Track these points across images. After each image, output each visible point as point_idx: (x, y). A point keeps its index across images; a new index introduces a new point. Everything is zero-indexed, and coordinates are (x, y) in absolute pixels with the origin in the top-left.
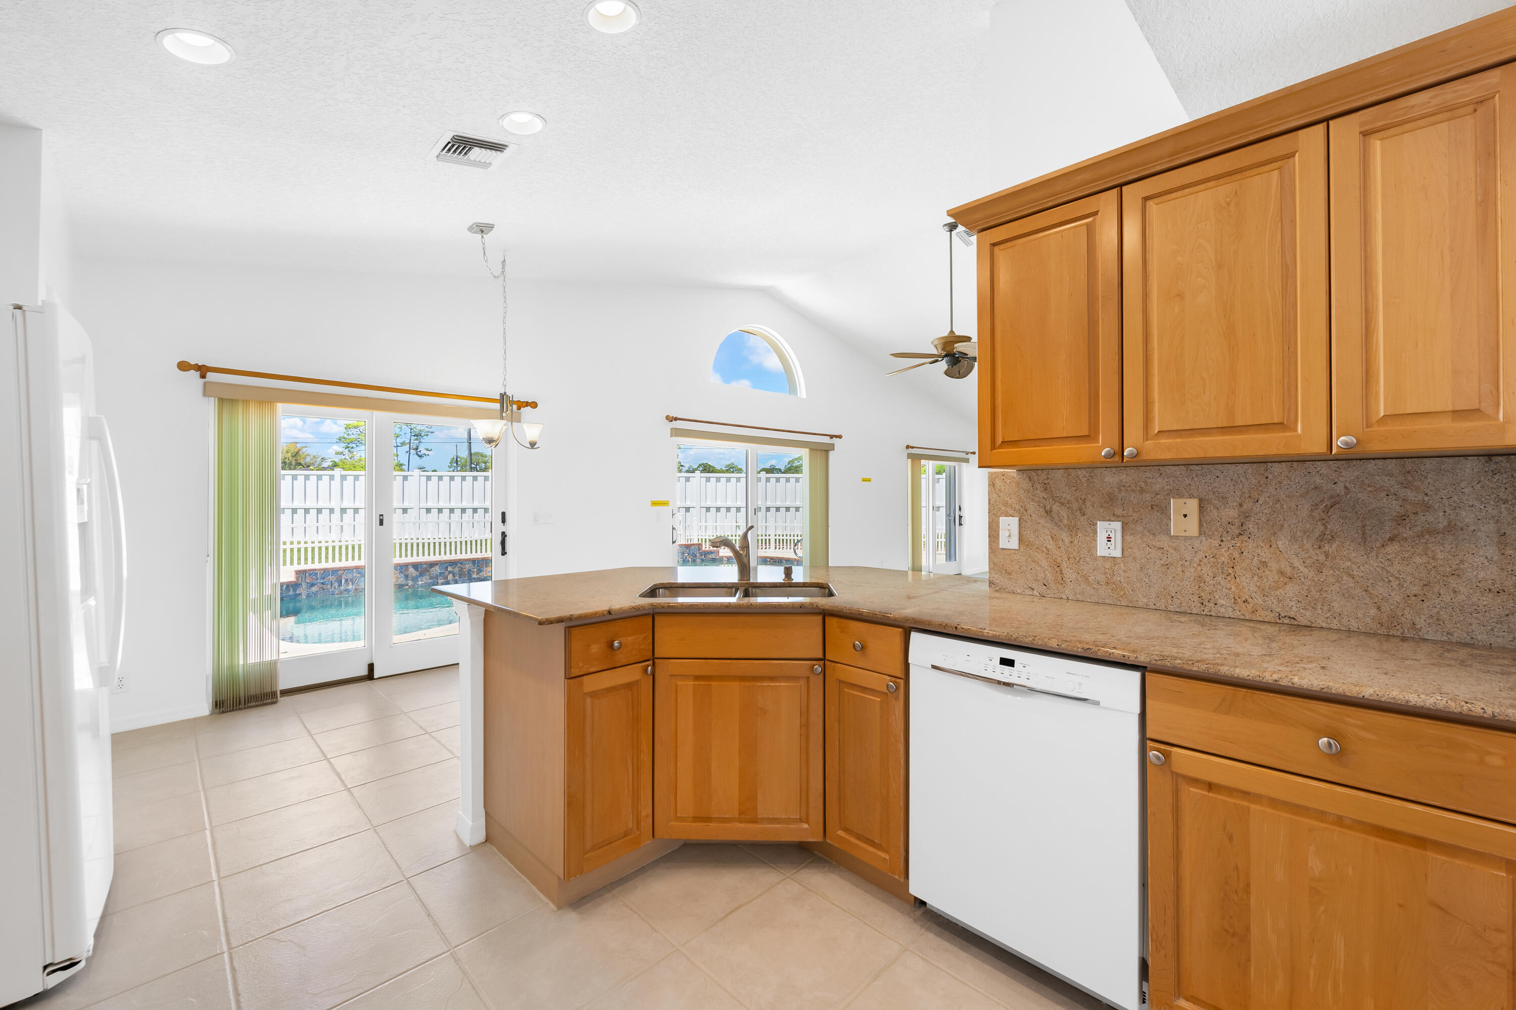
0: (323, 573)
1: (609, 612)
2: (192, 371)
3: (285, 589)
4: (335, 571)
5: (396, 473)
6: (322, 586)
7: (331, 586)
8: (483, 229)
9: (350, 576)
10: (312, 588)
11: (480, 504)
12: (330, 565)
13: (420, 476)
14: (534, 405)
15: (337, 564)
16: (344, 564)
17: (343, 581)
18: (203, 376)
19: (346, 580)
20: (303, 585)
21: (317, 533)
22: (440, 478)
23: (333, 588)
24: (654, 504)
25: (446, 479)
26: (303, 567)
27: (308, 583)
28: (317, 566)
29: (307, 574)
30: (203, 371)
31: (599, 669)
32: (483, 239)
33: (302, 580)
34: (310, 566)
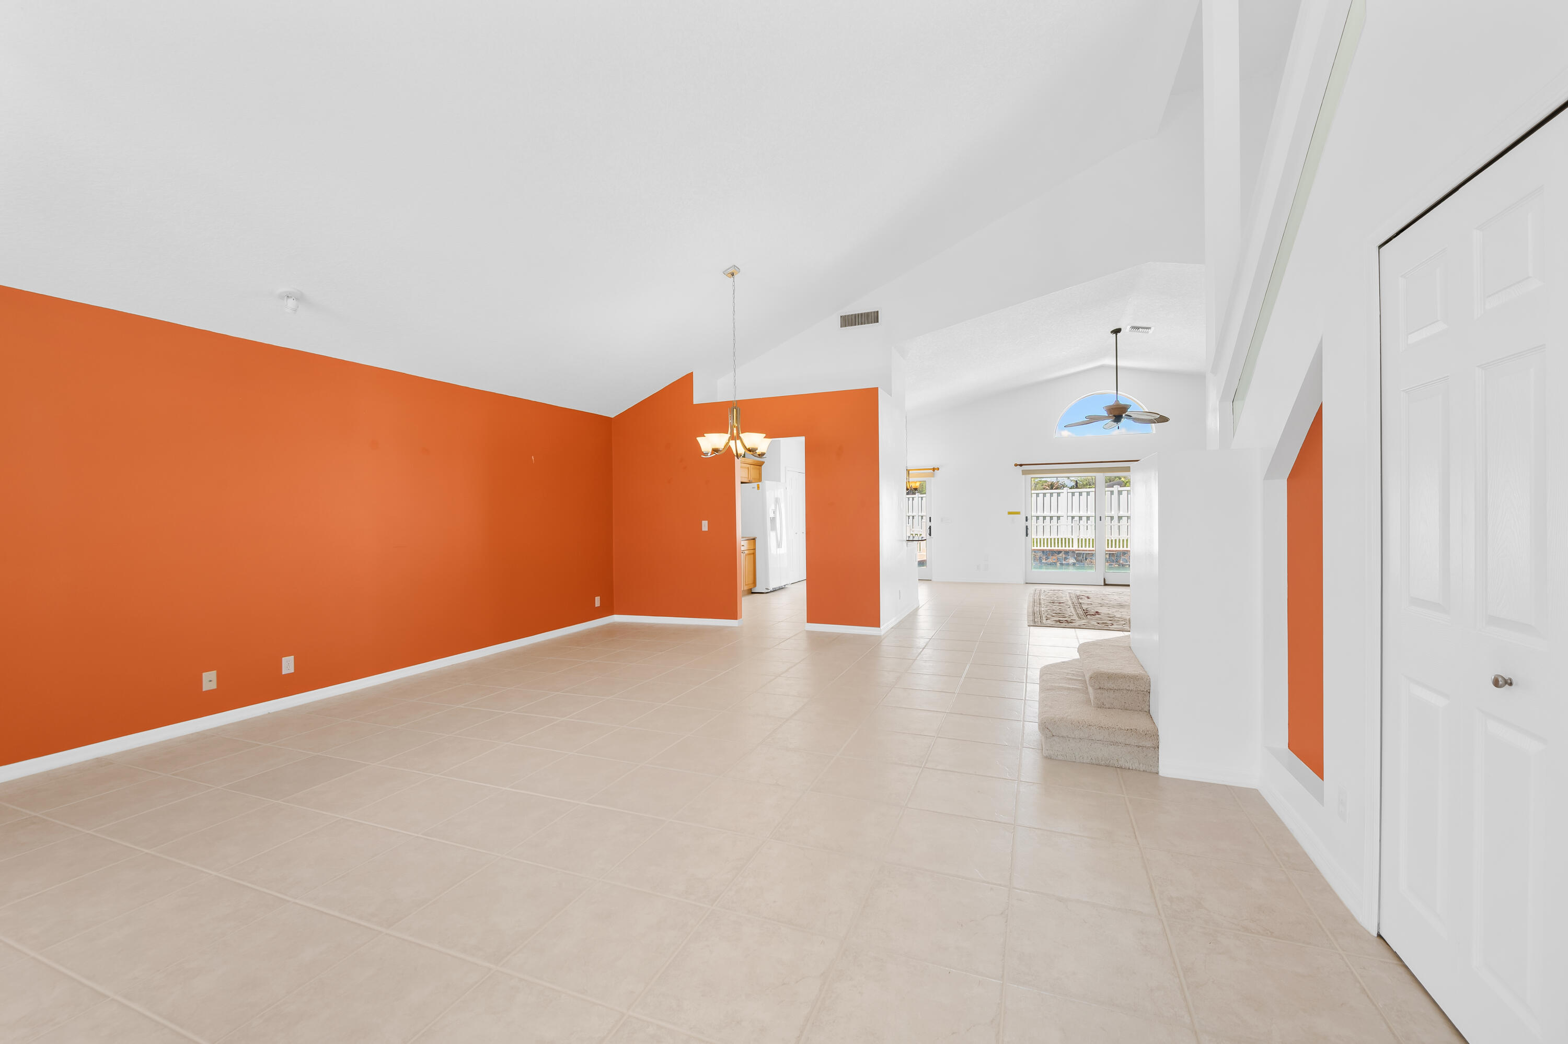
24: (1010, 513)
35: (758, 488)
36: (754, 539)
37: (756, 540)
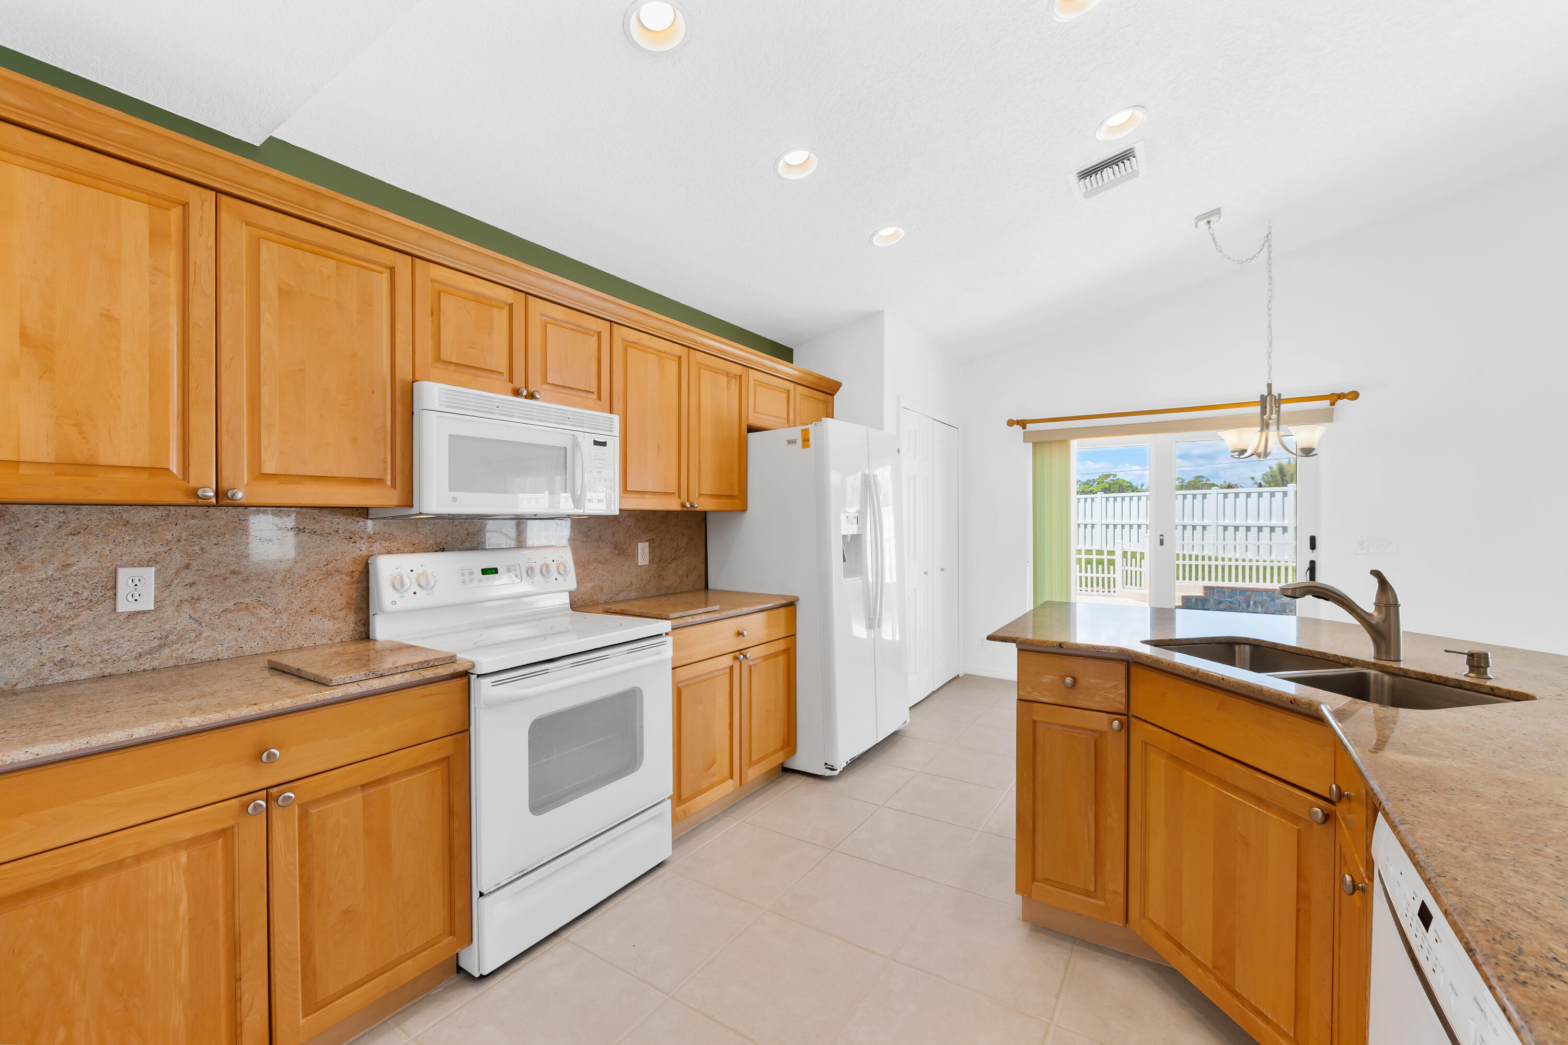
0: (1231, 592)
1: (1060, 645)
2: (1015, 425)
3: (1195, 602)
4: (1243, 591)
5: (1178, 492)
6: (1230, 604)
7: (1239, 606)
8: (1209, 217)
9: (1259, 599)
10: (1220, 605)
11: (1278, 523)
12: (1240, 584)
13: (1218, 494)
14: (1354, 395)
15: (1247, 585)
16: (1254, 585)
17: (1252, 602)
18: (1024, 428)
19: (1255, 602)
20: (1211, 601)
21: (1235, 552)
22: (1248, 495)
23: (1241, 609)
25: (1254, 496)
26: (1213, 583)
27: (1215, 599)
28: (1226, 584)
29: (1215, 591)
30: (1023, 423)
31: (1051, 701)
32: (1211, 229)
33: (1210, 596)
34: (1219, 584)
35: (806, 441)
36: (791, 605)
37: (800, 607)
